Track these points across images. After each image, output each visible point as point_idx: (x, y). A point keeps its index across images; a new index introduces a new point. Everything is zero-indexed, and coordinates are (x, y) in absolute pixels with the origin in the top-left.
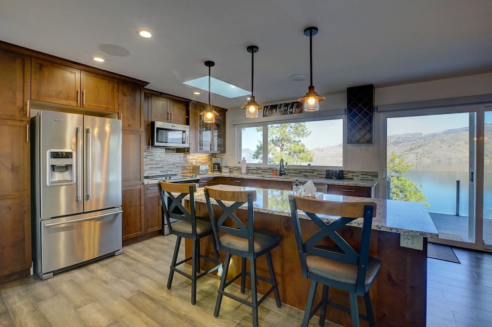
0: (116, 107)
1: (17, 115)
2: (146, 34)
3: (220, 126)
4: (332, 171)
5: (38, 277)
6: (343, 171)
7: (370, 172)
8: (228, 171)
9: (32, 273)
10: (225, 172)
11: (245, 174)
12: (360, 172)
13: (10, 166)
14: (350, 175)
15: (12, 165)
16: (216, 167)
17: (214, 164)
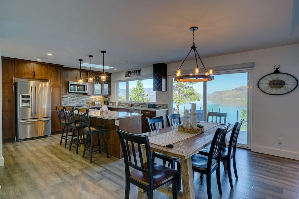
0: (49, 76)
1: (10, 82)
2: (50, 55)
3: (109, 81)
4: (152, 104)
5: (17, 141)
6: (155, 104)
7: (166, 105)
8: (112, 104)
9: (15, 140)
10: (110, 105)
11: (118, 106)
12: (162, 104)
13: (8, 100)
14: (158, 106)
15: (9, 100)
16: (106, 102)
17: (105, 101)
